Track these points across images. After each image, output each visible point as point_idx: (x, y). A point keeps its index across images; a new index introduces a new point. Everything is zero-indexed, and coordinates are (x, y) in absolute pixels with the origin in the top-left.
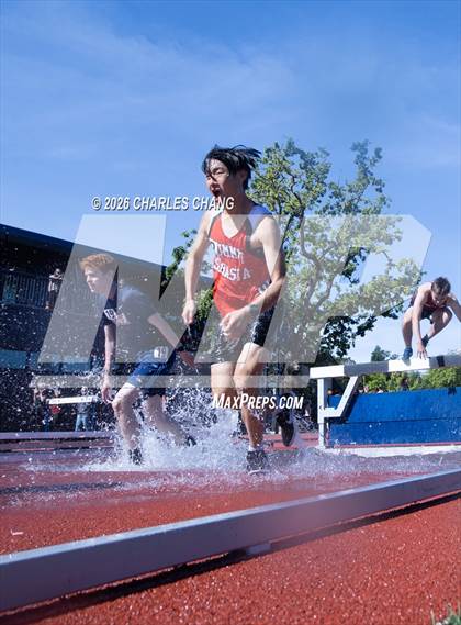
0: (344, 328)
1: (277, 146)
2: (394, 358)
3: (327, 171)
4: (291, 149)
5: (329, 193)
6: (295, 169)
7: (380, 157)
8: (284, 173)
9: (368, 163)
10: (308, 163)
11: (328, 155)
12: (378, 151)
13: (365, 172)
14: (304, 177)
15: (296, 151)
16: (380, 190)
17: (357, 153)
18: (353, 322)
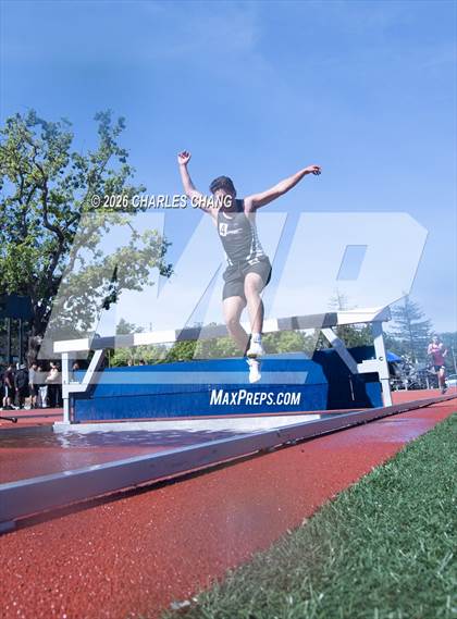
0: (88, 301)
1: (18, 116)
2: (139, 331)
3: (70, 141)
4: (33, 120)
5: (72, 163)
6: (37, 140)
7: (123, 127)
8: (26, 144)
9: (110, 132)
10: (49, 135)
11: (71, 124)
12: (121, 121)
13: (108, 141)
14: (46, 148)
15: (39, 121)
16: (123, 161)
17: (100, 122)
18: (97, 295)
